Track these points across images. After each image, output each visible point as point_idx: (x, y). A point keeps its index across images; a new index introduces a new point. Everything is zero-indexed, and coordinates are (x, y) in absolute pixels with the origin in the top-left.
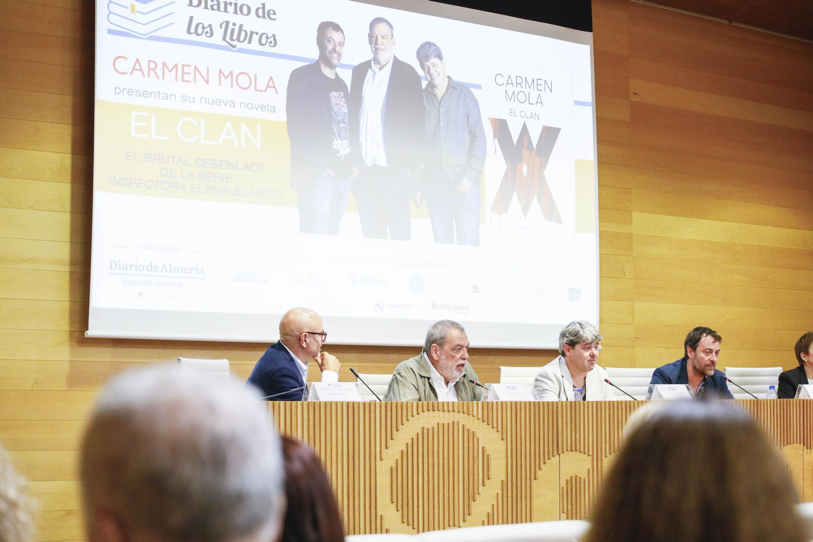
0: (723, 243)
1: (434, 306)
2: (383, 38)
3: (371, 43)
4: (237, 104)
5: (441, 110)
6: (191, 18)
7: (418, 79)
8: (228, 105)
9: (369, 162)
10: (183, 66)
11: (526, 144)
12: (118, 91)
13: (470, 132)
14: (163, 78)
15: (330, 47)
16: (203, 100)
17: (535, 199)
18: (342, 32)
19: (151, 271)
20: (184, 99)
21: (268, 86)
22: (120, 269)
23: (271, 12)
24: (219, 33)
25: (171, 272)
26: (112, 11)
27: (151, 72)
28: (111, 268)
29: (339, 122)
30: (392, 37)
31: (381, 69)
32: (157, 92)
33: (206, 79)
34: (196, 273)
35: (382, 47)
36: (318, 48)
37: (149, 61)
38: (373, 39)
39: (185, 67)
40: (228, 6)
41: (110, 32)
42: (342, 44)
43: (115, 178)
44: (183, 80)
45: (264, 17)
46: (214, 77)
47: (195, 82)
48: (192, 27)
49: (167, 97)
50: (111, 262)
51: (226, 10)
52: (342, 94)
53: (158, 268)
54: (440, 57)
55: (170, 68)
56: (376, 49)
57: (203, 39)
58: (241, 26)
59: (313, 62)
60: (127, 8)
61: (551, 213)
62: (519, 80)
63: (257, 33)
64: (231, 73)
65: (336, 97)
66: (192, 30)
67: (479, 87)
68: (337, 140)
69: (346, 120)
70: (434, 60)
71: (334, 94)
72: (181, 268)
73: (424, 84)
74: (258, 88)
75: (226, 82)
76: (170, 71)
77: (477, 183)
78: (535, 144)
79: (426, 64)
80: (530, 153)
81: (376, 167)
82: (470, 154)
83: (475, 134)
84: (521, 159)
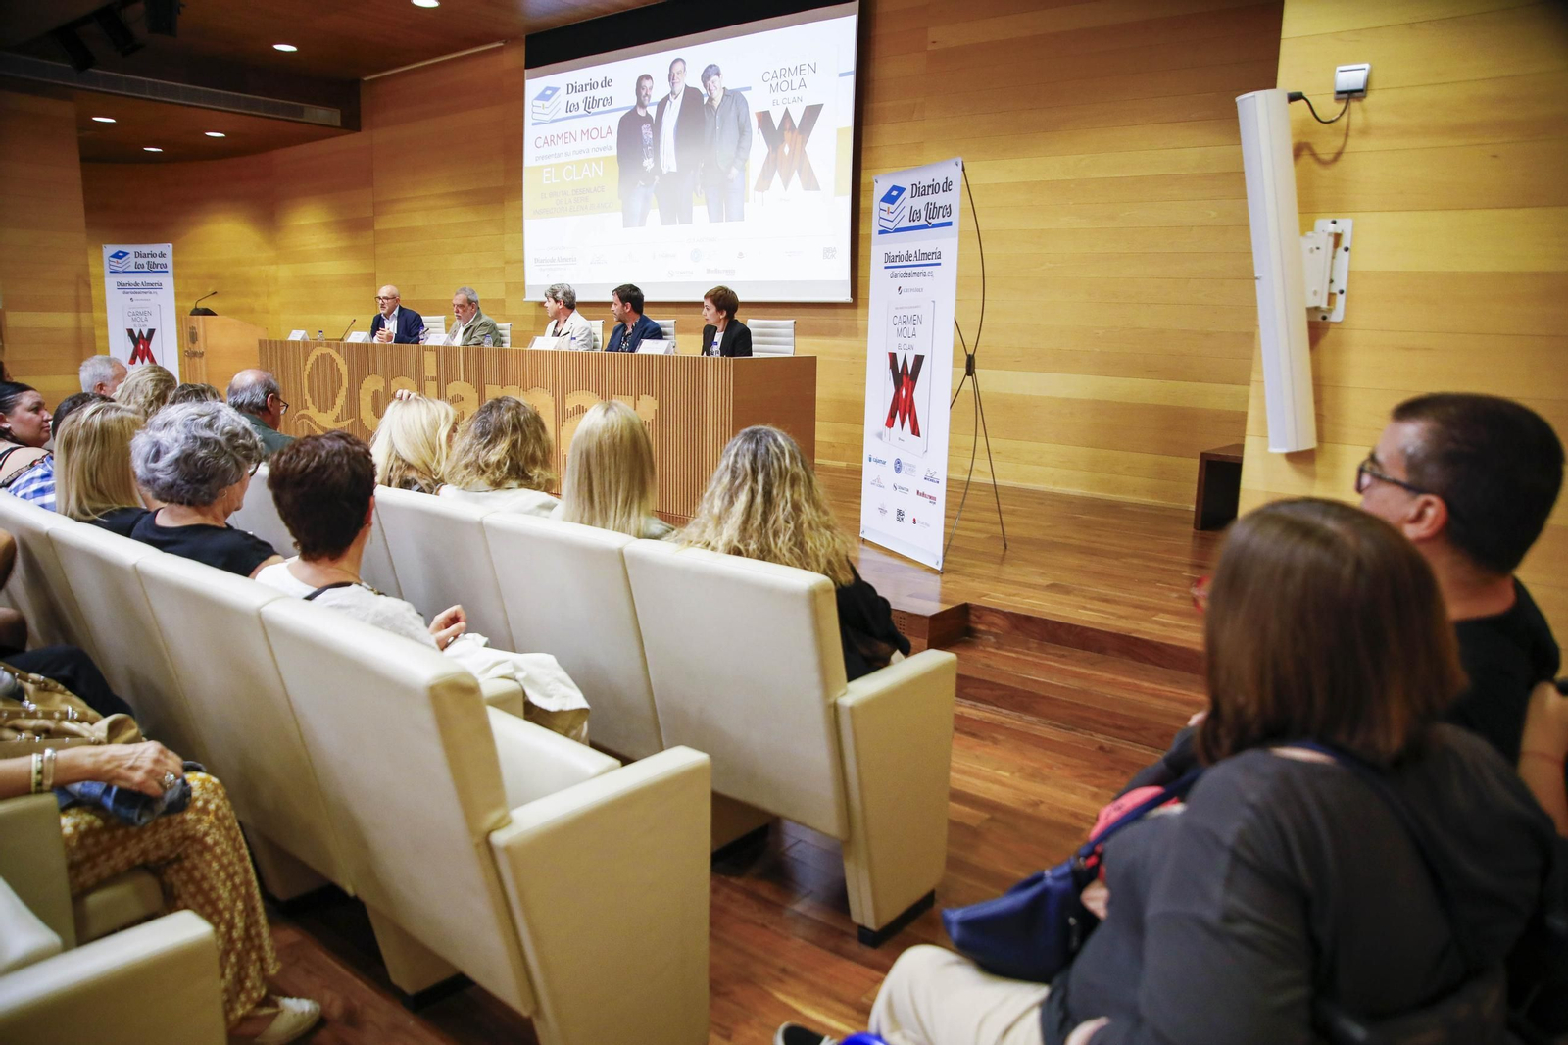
1: (708, 271)
2: (678, 73)
3: (670, 80)
4: (591, 150)
5: (717, 117)
6: (568, 102)
7: (701, 96)
8: (586, 152)
9: (665, 171)
10: (566, 134)
11: (788, 127)
13: (739, 129)
14: (558, 144)
15: (644, 93)
16: (574, 152)
17: (796, 173)
18: (652, 79)
19: (553, 262)
20: (567, 154)
23: (610, 81)
24: (582, 106)
25: (561, 262)
26: (534, 111)
27: (551, 142)
29: (647, 146)
30: (685, 70)
31: (675, 98)
32: (554, 154)
33: (576, 138)
34: (573, 261)
35: (678, 81)
36: (636, 97)
37: (551, 136)
38: (671, 77)
40: (587, 86)
41: (534, 124)
42: (651, 89)
44: (565, 143)
45: (606, 86)
46: (579, 136)
47: (570, 142)
48: (569, 107)
49: (559, 155)
50: (535, 259)
51: (586, 89)
52: (649, 125)
53: (556, 260)
54: (718, 74)
55: (560, 137)
56: (673, 84)
57: (575, 113)
58: (594, 97)
59: (632, 108)
61: (811, 183)
62: (783, 72)
63: (603, 99)
64: (588, 131)
65: (646, 129)
66: (568, 109)
67: (749, 89)
68: (645, 159)
69: (652, 143)
71: (644, 127)
73: (705, 99)
74: (602, 136)
75: (585, 138)
76: (560, 139)
77: (743, 170)
78: (797, 124)
79: (710, 82)
80: (792, 133)
81: (669, 173)
82: (739, 147)
83: (743, 130)
84: (783, 141)
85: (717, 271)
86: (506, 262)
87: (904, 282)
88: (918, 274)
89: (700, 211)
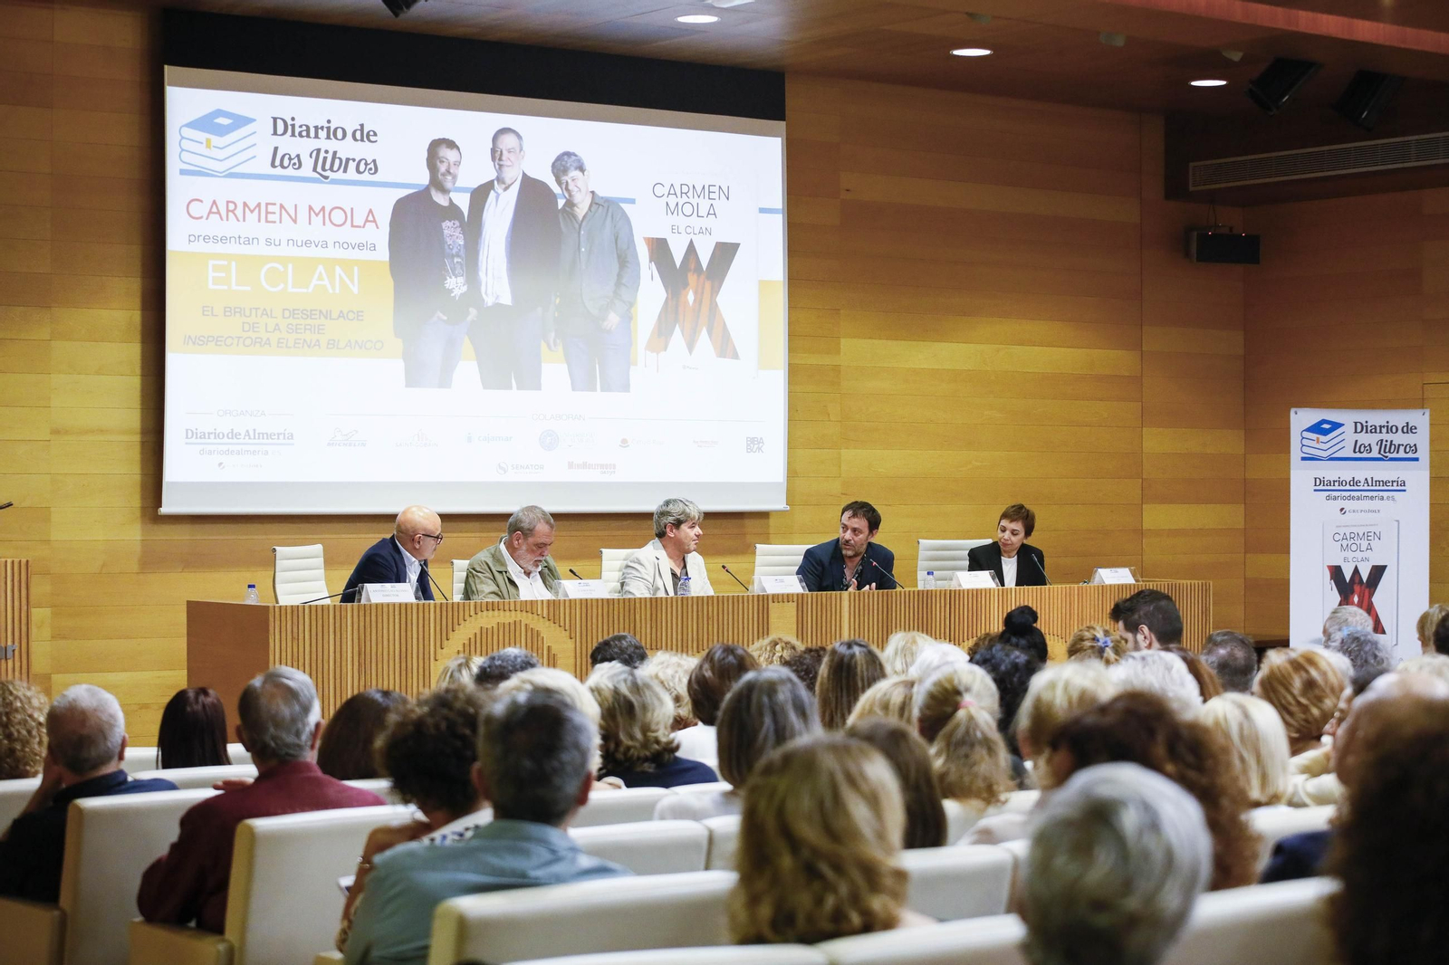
0: (969, 370)
1: (571, 465)
2: (509, 152)
3: (493, 159)
4: (330, 244)
5: (582, 232)
6: (276, 149)
7: (553, 197)
8: (320, 246)
9: (489, 301)
10: (267, 204)
11: (693, 266)
12: (192, 238)
13: (619, 257)
14: (244, 220)
15: (443, 168)
16: (291, 242)
17: (704, 332)
18: (459, 149)
19: (232, 438)
20: (269, 242)
21: (367, 221)
22: (197, 438)
23: (372, 133)
24: (308, 163)
25: (255, 438)
26: (184, 148)
27: (230, 214)
28: (187, 438)
29: (453, 256)
30: (521, 150)
31: (506, 189)
32: (237, 237)
33: (294, 217)
34: (284, 438)
35: (509, 163)
36: (428, 172)
37: (228, 202)
38: (496, 154)
39: (269, 206)
40: (320, 130)
41: (183, 172)
42: (457, 164)
43: (190, 337)
44: (267, 221)
45: (362, 140)
46: (303, 214)
47: (281, 222)
48: (277, 159)
49: (249, 241)
50: (187, 430)
51: (317, 136)
52: (457, 223)
53: (240, 434)
54: (581, 169)
55: (252, 208)
56: (501, 166)
57: (290, 172)
58: (335, 153)
59: (423, 188)
60: (202, 143)
61: (726, 347)
62: (685, 189)
63: (354, 160)
64: (323, 209)
65: (450, 229)
66: (277, 162)
67: (632, 201)
68: (450, 277)
69: (462, 253)
70: (574, 173)
71: (447, 224)
72: (267, 434)
73: (561, 203)
74: (355, 224)
75: (317, 220)
76: (252, 211)
77: (628, 318)
78: (705, 266)
79: (564, 178)
80: (699, 276)
81: (498, 306)
82: (619, 284)
83: (625, 259)
84: (686, 285)
85: (585, 466)
86: (56, 432)
87: (1348, 505)
88: (1372, 498)
89: (555, 371)
